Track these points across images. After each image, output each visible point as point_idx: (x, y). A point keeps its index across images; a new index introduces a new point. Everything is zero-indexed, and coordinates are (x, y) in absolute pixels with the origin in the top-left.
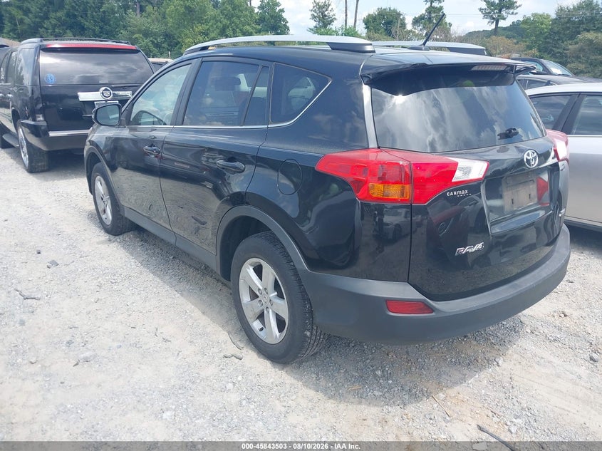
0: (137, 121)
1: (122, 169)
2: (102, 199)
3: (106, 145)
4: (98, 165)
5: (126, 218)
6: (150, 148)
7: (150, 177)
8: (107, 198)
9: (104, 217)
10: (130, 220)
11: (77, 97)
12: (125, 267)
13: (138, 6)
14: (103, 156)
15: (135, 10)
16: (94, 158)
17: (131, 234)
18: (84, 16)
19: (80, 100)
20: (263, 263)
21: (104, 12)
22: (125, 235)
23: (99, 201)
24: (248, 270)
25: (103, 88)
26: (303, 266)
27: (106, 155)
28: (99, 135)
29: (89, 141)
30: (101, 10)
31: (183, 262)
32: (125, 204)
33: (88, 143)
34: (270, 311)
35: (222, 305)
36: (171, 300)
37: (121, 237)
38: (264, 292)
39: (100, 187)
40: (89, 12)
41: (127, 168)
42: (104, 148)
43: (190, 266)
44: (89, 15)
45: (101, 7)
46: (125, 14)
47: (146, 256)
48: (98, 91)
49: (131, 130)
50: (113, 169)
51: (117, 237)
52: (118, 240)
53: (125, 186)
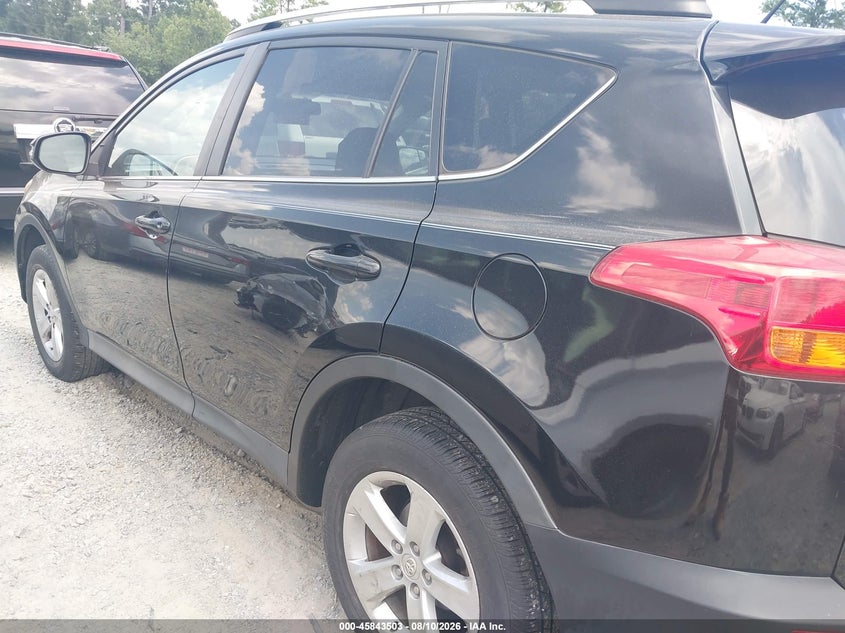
0: (121, 168)
1: (88, 258)
2: (46, 313)
3: (56, 213)
4: (41, 248)
5: (92, 352)
6: (149, 220)
7: (137, 274)
8: (55, 311)
9: (47, 345)
10: (98, 356)
11: (12, 133)
12: (85, 451)
13: (123, 22)
14: (51, 235)
15: (117, 28)
16: (32, 237)
17: (99, 381)
18: (38, 30)
19: (19, 136)
20: (413, 486)
21: (70, 27)
22: (88, 382)
23: (40, 317)
24: (368, 494)
25: (60, 120)
26: (545, 520)
27: (55, 232)
28: (45, 194)
29: (24, 204)
30: (66, 24)
31: (201, 441)
32: (90, 326)
33: (23, 209)
34: (424, 595)
35: (288, 544)
36: (180, 529)
37: (80, 385)
38: (408, 550)
39: (42, 290)
40: (47, 25)
41: (96, 256)
42: (51, 219)
43: (216, 450)
44: (46, 30)
45: (65, 20)
46: (103, 31)
47: (128, 426)
48: (51, 123)
49: (108, 184)
50: (69, 256)
51: (72, 385)
52: (75, 391)
53: (92, 289)
